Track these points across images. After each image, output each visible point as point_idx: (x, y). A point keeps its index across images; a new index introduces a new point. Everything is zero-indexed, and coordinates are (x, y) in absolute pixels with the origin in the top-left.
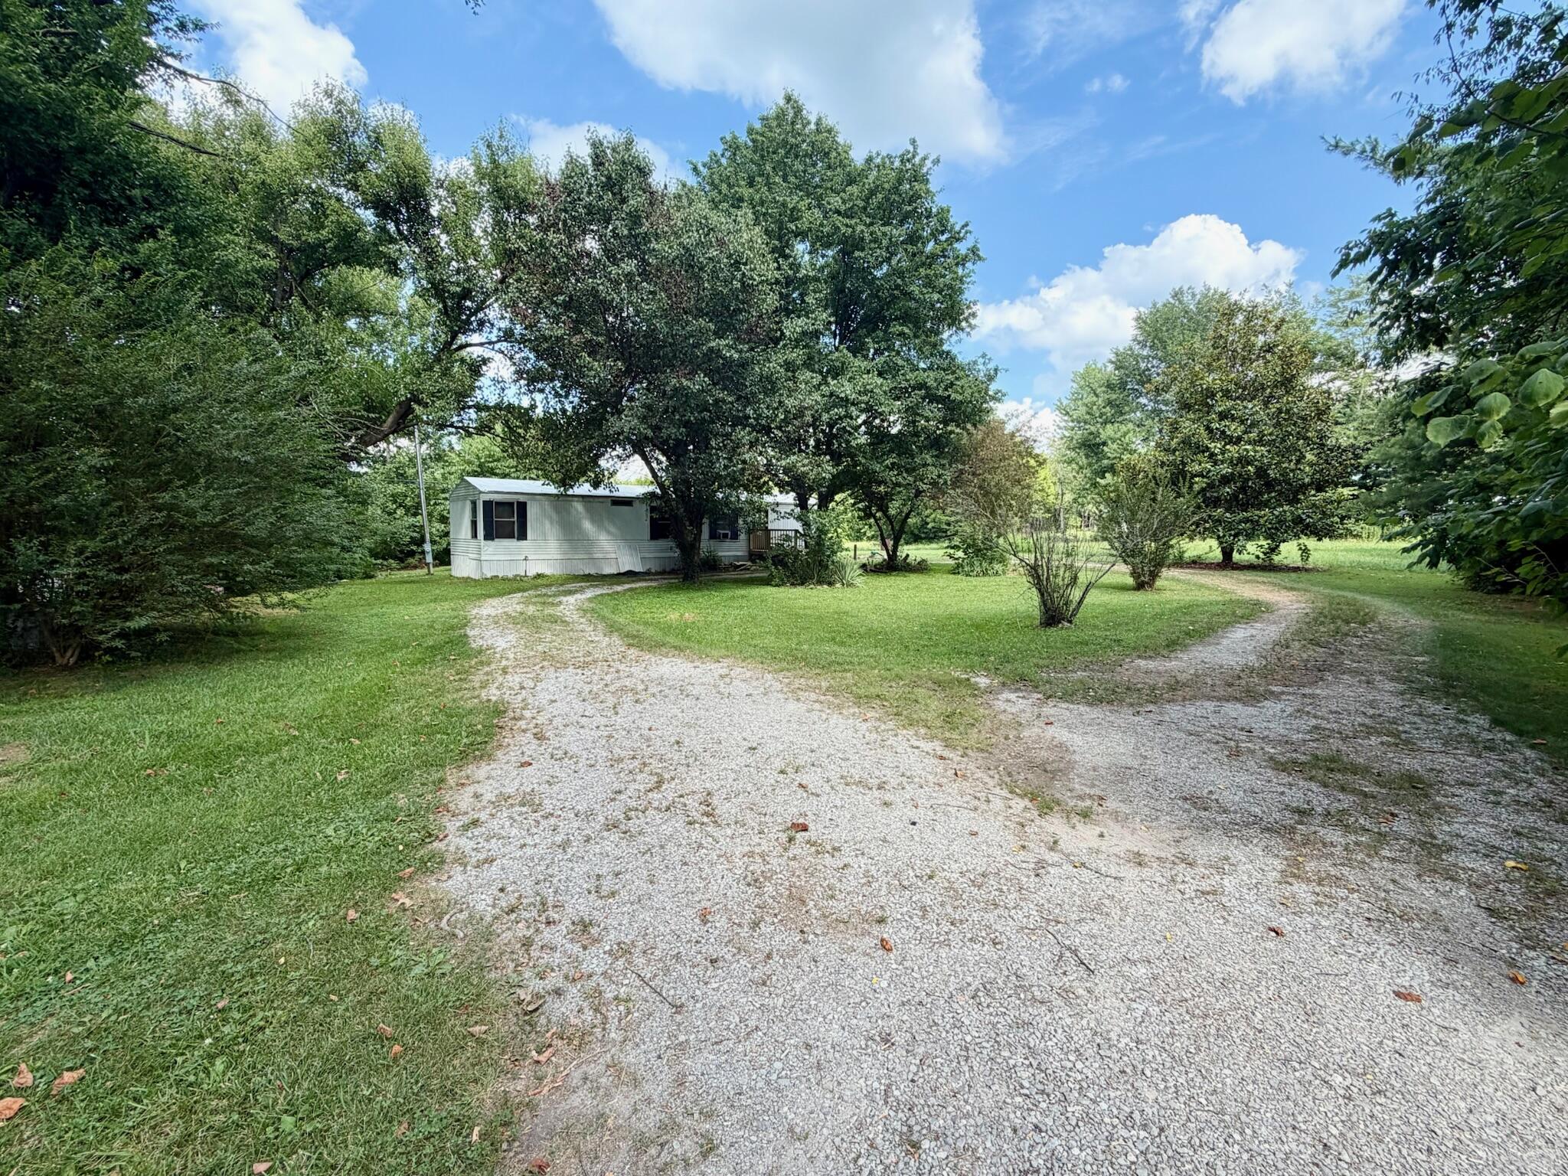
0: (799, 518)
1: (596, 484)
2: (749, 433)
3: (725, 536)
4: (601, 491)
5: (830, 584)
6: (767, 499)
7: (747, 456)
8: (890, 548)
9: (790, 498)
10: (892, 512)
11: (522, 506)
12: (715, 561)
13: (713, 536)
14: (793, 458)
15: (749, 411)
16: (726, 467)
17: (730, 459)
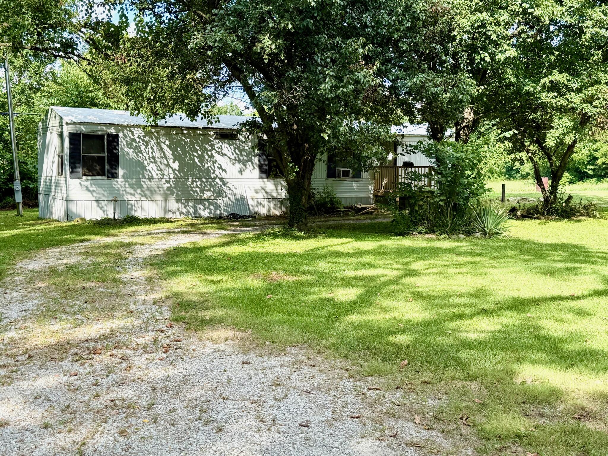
0: (428, 152)
1: (193, 113)
2: (364, 46)
3: (346, 174)
4: (200, 122)
5: (469, 233)
6: (394, 129)
7: (360, 75)
8: (547, 188)
9: (422, 129)
10: (550, 142)
11: (114, 139)
12: (332, 203)
13: (332, 174)
14: (421, 76)
15: (367, 18)
16: (334, 88)
17: (339, 79)
